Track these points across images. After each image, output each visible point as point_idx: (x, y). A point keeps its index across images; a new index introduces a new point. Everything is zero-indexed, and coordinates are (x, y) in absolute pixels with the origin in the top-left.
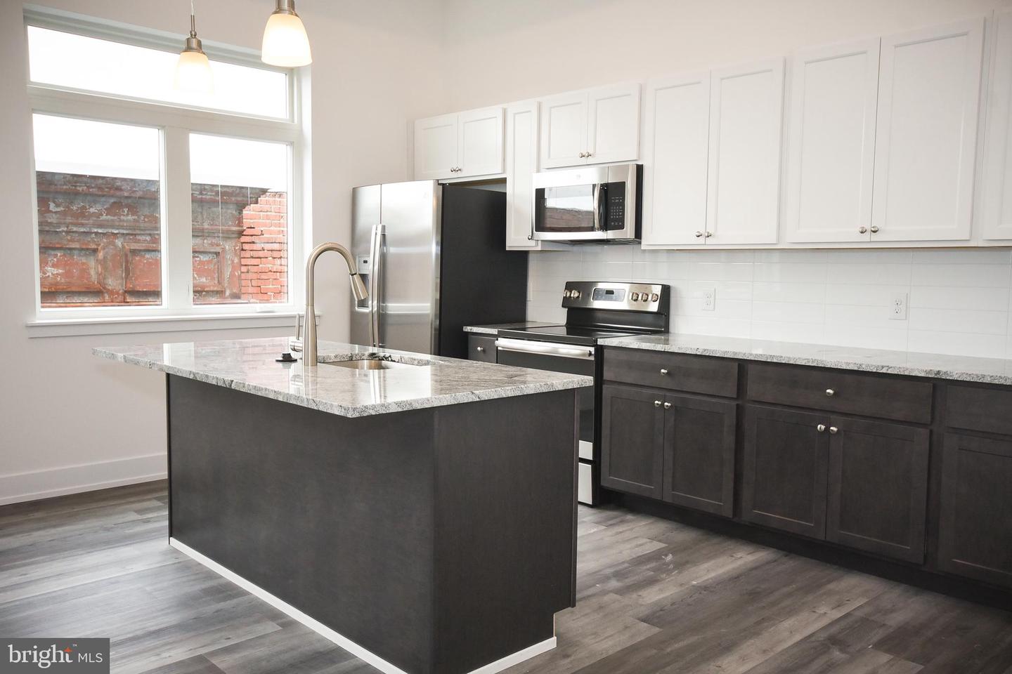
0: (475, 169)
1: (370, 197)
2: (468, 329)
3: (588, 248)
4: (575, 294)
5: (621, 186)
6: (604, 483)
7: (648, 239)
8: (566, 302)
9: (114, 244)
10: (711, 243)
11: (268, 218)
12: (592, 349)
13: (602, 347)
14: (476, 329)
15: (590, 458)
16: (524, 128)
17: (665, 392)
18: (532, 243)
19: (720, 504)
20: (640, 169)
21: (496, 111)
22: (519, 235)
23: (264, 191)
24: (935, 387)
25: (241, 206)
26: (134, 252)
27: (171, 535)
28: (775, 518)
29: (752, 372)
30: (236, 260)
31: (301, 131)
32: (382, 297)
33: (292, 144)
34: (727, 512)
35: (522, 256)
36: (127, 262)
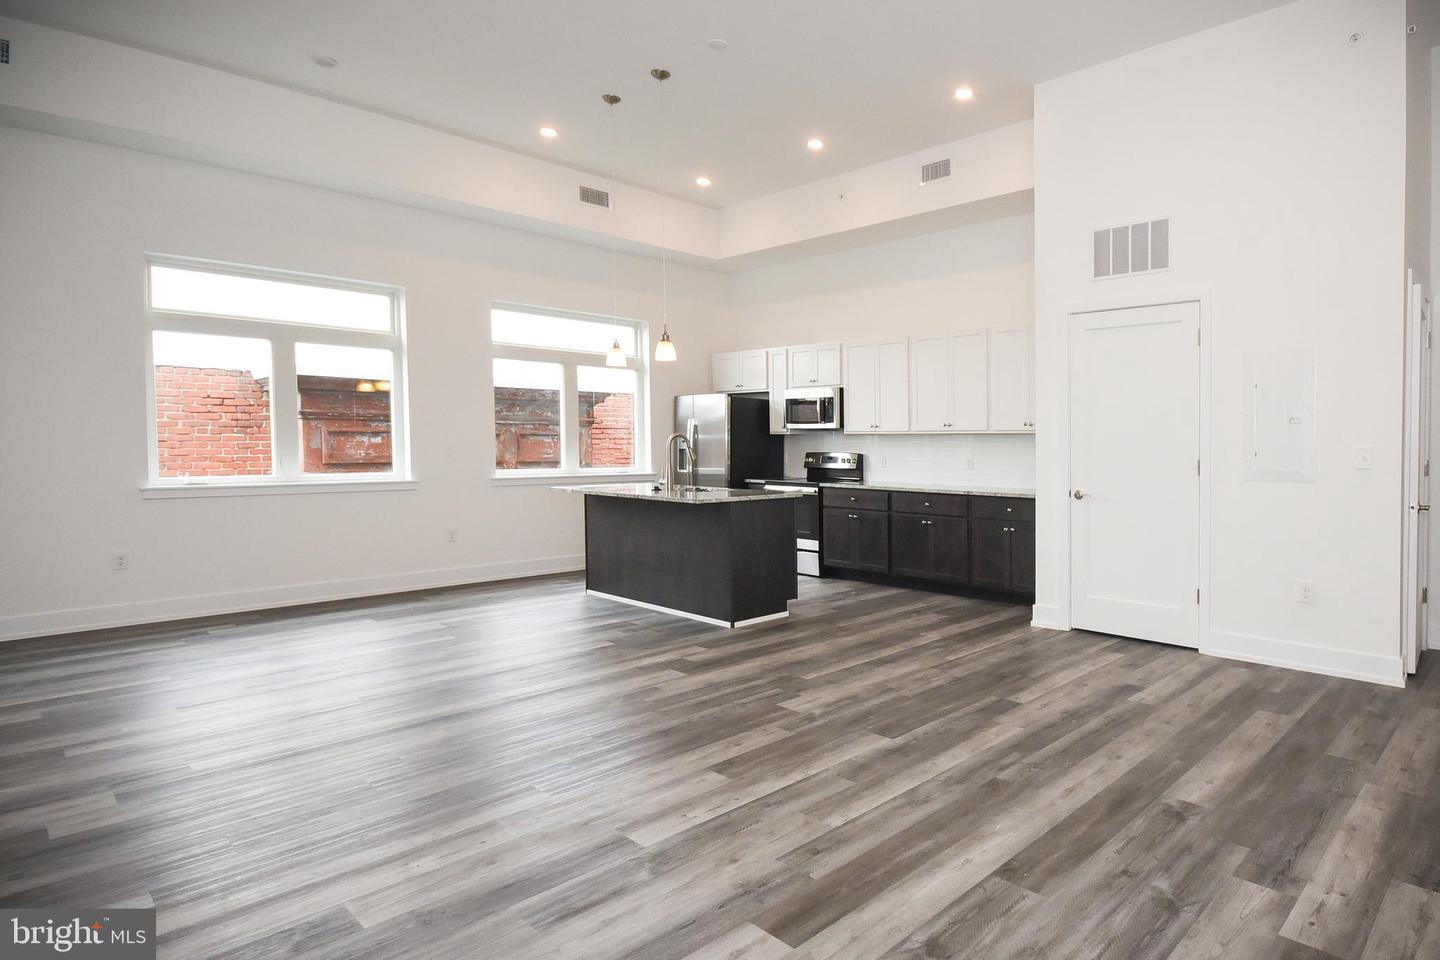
0: (752, 385)
1: (686, 401)
2: (748, 481)
3: (819, 433)
4: (811, 460)
5: (831, 400)
6: (825, 563)
7: (848, 429)
8: (807, 465)
9: (511, 432)
10: (878, 431)
11: (605, 410)
12: (817, 489)
13: (822, 488)
14: (752, 481)
15: (817, 549)
16: (778, 363)
17: (853, 510)
18: (785, 430)
19: (880, 566)
20: (842, 390)
21: (762, 352)
22: (777, 425)
23: (608, 395)
24: (968, 500)
25: (591, 405)
26: (523, 436)
27: (587, 588)
28: (907, 571)
29: (894, 496)
30: (589, 441)
31: (643, 363)
32: (695, 464)
33: (637, 370)
34: (886, 571)
35: (781, 438)
36: (518, 443)
